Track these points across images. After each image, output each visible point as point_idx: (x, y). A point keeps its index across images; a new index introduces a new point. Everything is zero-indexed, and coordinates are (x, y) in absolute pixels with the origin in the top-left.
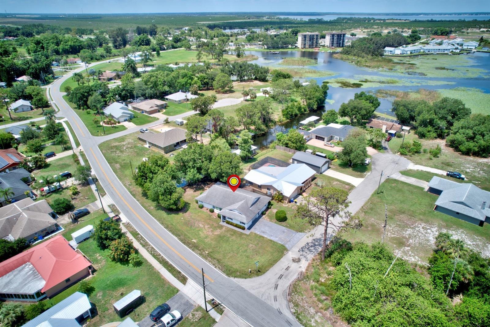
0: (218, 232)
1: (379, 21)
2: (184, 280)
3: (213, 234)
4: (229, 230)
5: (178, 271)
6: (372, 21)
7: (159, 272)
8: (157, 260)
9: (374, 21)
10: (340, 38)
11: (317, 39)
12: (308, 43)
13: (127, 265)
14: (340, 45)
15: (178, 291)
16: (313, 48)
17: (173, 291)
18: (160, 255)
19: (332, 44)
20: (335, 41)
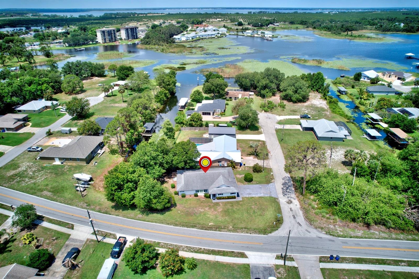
0: (220, 209)
1: (142, 15)
2: (243, 255)
3: (218, 212)
4: (226, 204)
5: (230, 252)
6: (136, 15)
7: (217, 261)
8: (203, 254)
9: (138, 15)
10: (134, 31)
11: (114, 34)
12: (107, 38)
13: (184, 273)
14: (134, 37)
15: (248, 265)
16: (113, 42)
17: (245, 267)
18: (201, 248)
19: (128, 36)
20: (130, 34)
